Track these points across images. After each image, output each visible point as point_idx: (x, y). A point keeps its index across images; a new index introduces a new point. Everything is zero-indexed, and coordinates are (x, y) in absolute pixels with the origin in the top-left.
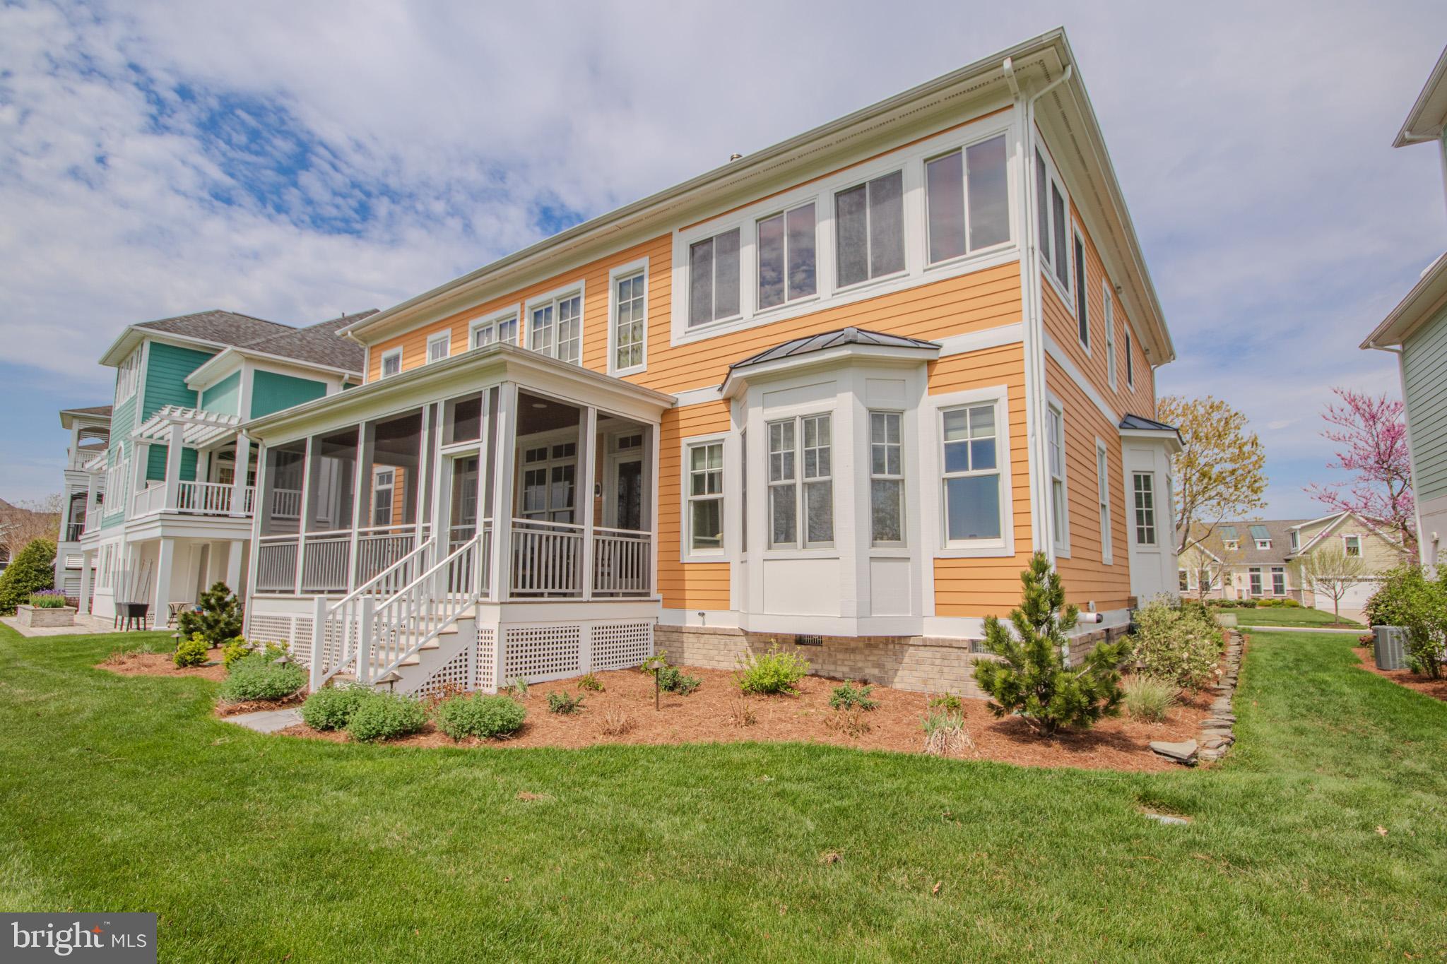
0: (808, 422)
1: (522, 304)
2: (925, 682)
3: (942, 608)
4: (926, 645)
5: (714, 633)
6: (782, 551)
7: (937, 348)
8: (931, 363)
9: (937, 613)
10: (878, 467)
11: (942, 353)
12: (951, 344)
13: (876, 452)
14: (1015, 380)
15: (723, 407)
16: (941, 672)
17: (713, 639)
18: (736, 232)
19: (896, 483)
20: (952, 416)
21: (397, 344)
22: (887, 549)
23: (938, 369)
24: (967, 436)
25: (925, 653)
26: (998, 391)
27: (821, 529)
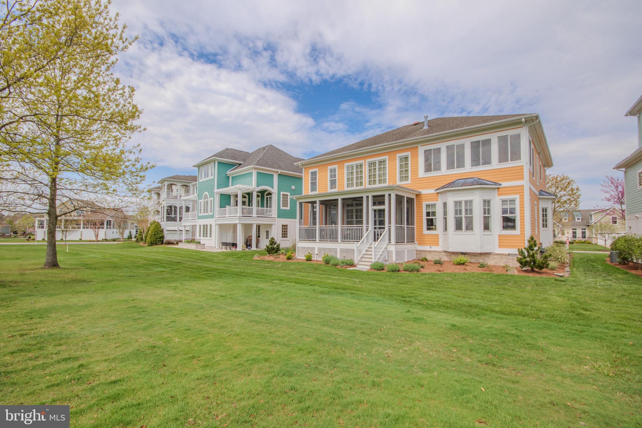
0: (466, 202)
1: (365, 161)
2: (496, 263)
3: (500, 246)
4: (496, 254)
5: (435, 251)
6: (459, 232)
7: (501, 185)
8: (498, 188)
9: (499, 247)
10: (485, 213)
11: (502, 186)
12: (504, 184)
13: (485, 210)
14: (521, 194)
15: (436, 195)
16: (500, 261)
17: (434, 253)
18: (440, 149)
19: (489, 217)
20: (504, 202)
21: (316, 168)
22: (487, 232)
23: (500, 190)
24: (508, 207)
25: (495, 256)
26: (517, 197)
27: (469, 227)
